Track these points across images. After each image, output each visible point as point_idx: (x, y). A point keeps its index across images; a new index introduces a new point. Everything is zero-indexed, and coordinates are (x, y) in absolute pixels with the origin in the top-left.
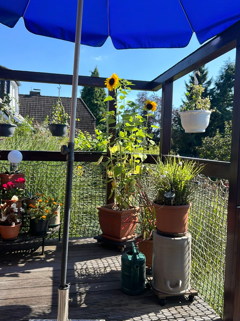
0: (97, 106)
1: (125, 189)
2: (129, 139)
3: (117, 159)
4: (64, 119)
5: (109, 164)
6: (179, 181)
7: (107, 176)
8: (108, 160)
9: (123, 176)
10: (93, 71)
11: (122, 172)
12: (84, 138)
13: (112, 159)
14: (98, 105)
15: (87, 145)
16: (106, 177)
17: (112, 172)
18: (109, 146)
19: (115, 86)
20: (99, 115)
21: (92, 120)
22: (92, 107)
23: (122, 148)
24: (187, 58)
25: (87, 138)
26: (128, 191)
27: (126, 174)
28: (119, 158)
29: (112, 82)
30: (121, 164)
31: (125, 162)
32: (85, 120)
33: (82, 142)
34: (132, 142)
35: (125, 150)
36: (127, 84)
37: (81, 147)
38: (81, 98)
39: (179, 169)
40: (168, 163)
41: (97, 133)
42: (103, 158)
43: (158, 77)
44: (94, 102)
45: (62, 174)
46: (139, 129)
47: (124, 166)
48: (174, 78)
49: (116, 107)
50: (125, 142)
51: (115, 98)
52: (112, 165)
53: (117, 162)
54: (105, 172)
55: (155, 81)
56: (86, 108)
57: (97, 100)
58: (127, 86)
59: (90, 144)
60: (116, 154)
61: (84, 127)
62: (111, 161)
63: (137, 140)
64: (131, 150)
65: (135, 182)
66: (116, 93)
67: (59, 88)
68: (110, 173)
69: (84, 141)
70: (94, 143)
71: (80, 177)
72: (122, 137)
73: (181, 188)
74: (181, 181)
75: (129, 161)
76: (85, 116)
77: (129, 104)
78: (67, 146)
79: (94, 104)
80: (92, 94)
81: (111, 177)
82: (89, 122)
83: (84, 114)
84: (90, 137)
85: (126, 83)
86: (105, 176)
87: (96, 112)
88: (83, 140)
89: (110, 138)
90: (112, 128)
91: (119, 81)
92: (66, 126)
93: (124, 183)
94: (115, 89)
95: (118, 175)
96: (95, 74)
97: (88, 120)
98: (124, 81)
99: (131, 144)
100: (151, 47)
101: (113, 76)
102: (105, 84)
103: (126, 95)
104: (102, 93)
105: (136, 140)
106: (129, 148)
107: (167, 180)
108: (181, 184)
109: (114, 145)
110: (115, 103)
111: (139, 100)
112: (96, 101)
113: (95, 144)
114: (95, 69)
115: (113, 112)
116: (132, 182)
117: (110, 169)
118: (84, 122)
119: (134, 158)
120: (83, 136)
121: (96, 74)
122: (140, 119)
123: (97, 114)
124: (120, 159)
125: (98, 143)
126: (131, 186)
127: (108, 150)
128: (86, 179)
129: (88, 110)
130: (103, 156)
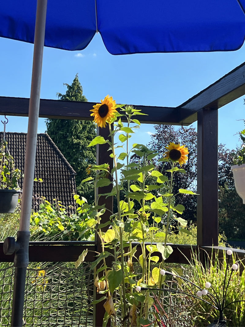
0: (79, 148)
1: (131, 317)
2: (137, 217)
3: (115, 257)
4: (12, 180)
5: (98, 267)
6: (234, 300)
7: (95, 289)
8: (96, 258)
9: (127, 288)
10: (70, 84)
11: (125, 282)
12: (51, 212)
13: (105, 255)
14: (81, 147)
15: (57, 225)
16: (94, 291)
17: (104, 281)
18: (98, 231)
19: (110, 118)
20: (82, 165)
21: (68, 176)
22: (68, 150)
23: (125, 234)
24: (241, 68)
25: (57, 213)
26: (137, 320)
27: (133, 286)
28: (118, 252)
29: (104, 110)
30: (122, 265)
31: (130, 261)
32: (55, 175)
33: (49, 219)
34: (144, 221)
35: (129, 238)
36: (132, 113)
37: (44, 230)
38: (46, 133)
39: (234, 276)
40: (212, 266)
41: (78, 201)
42: (86, 254)
43: (190, 100)
44: (72, 140)
45: (6, 288)
46: (157, 197)
47: (128, 268)
48: (219, 103)
49: (111, 156)
50: (128, 222)
51: (111, 140)
52: (106, 267)
53: (114, 261)
54: (91, 281)
55: (185, 107)
56: (57, 153)
57: (78, 138)
58: (133, 117)
59: (63, 223)
60: (113, 246)
61: (53, 188)
62: (102, 260)
63: (153, 217)
64: (142, 238)
65: (150, 302)
66: (111, 131)
67: (5, 123)
68: (102, 284)
69: (51, 217)
70: (72, 221)
71: (42, 293)
72: (124, 211)
73: (239, 315)
74: (237, 301)
75: (138, 258)
76: (55, 168)
77: (137, 149)
78: (16, 238)
79: (73, 144)
80: (69, 126)
81: (102, 292)
82: (63, 180)
83: (52, 164)
84: (64, 210)
85: (130, 112)
86: (92, 290)
87: (76, 160)
88: (49, 215)
89: (99, 214)
90: (106, 194)
91: (118, 109)
92: (16, 192)
93: (130, 304)
94: (110, 123)
95: (117, 289)
96: (74, 90)
97: (60, 176)
98: (126, 108)
99: (142, 226)
100: (176, 50)
101: (106, 101)
102: (92, 115)
103: (130, 134)
104: (87, 123)
105: (150, 217)
106: (137, 233)
107: (211, 299)
108: (239, 308)
109: (110, 228)
110: (110, 149)
111: (159, 136)
112: (76, 139)
113: (73, 223)
114: (75, 80)
115: (107, 165)
116: (144, 302)
117: (101, 275)
118: (53, 179)
119: (147, 252)
120: (49, 207)
121: (76, 88)
122: (158, 178)
123: (78, 163)
124: (120, 254)
125: (79, 221)
126: (143, 310)
127: (97, 237)
128: (53, 296)
129: (60, 157)
130: (87, 249)
